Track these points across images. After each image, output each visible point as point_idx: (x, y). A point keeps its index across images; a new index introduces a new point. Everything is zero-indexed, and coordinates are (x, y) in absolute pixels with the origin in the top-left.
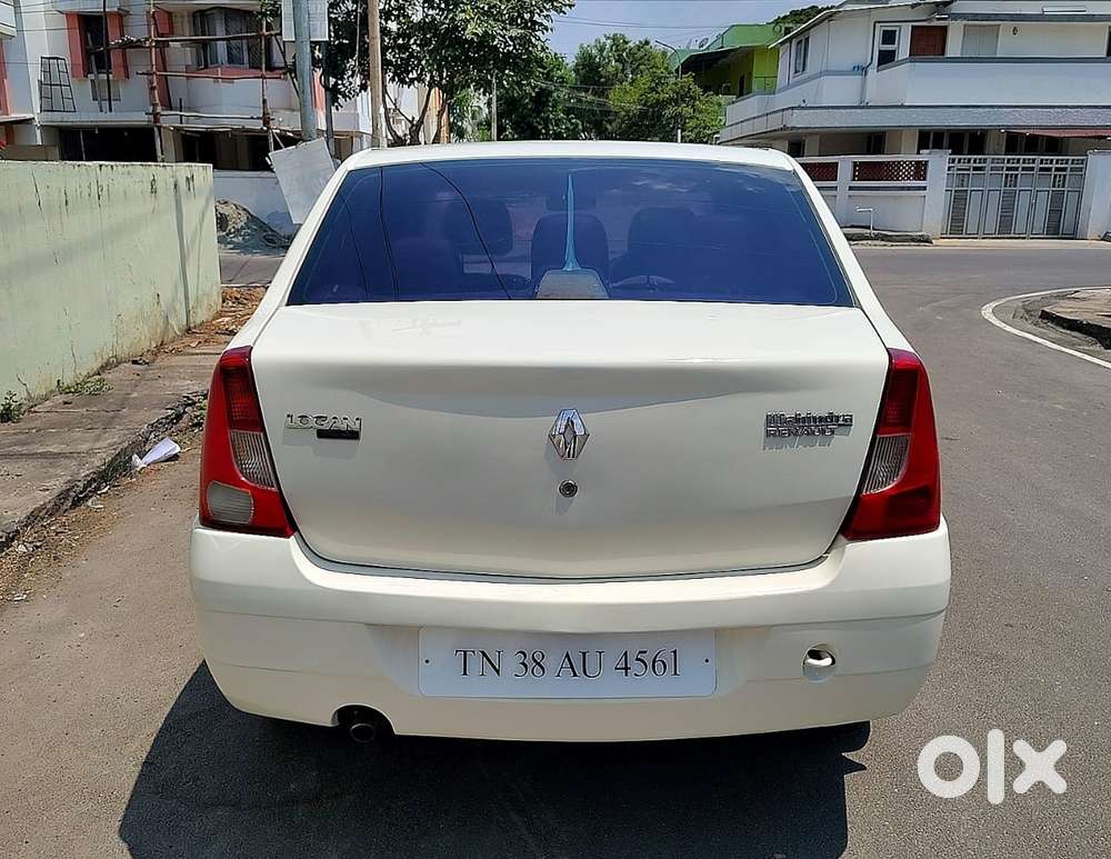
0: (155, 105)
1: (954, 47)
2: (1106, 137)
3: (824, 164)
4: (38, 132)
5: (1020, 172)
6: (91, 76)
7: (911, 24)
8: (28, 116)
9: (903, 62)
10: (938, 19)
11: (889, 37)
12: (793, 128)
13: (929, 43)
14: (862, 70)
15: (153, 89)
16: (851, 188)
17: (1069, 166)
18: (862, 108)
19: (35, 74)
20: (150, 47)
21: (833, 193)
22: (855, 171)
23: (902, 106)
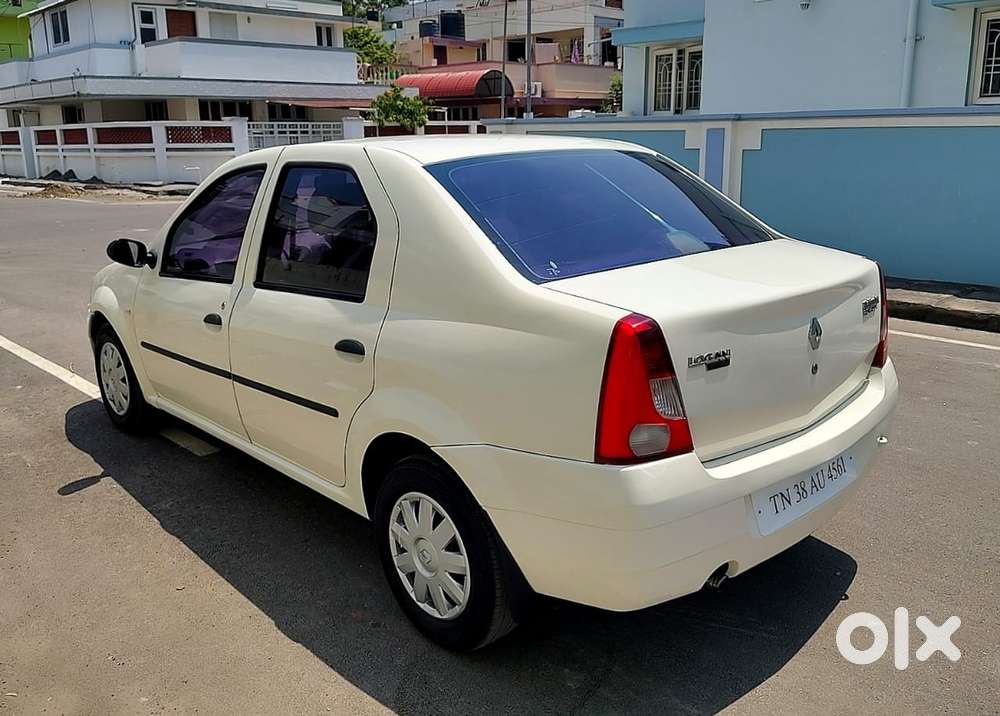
1: (203, 30)
2: (348, 108)
3: (136, 128)
5: (299, 135)
7: (165, 7)
9: (163, 42)
10: (189, 5)
11: (147, 17)
12: (88, 95)
13: (183, 25)
14: (131, 45)
16: (167, 150)
17: (322, 129)
18: (136, 78)
21: (151, 154)
22: (168, 135)
23: (179, 79)
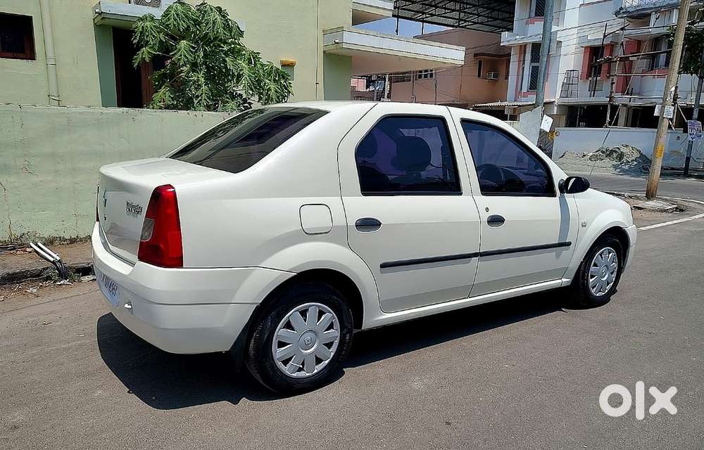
0: (611, 92)
4: (556, 108)
6: (590, 79)
8: (552, 100)
15: (613, 84)
19: (561, 79)
20: (616, 61)
